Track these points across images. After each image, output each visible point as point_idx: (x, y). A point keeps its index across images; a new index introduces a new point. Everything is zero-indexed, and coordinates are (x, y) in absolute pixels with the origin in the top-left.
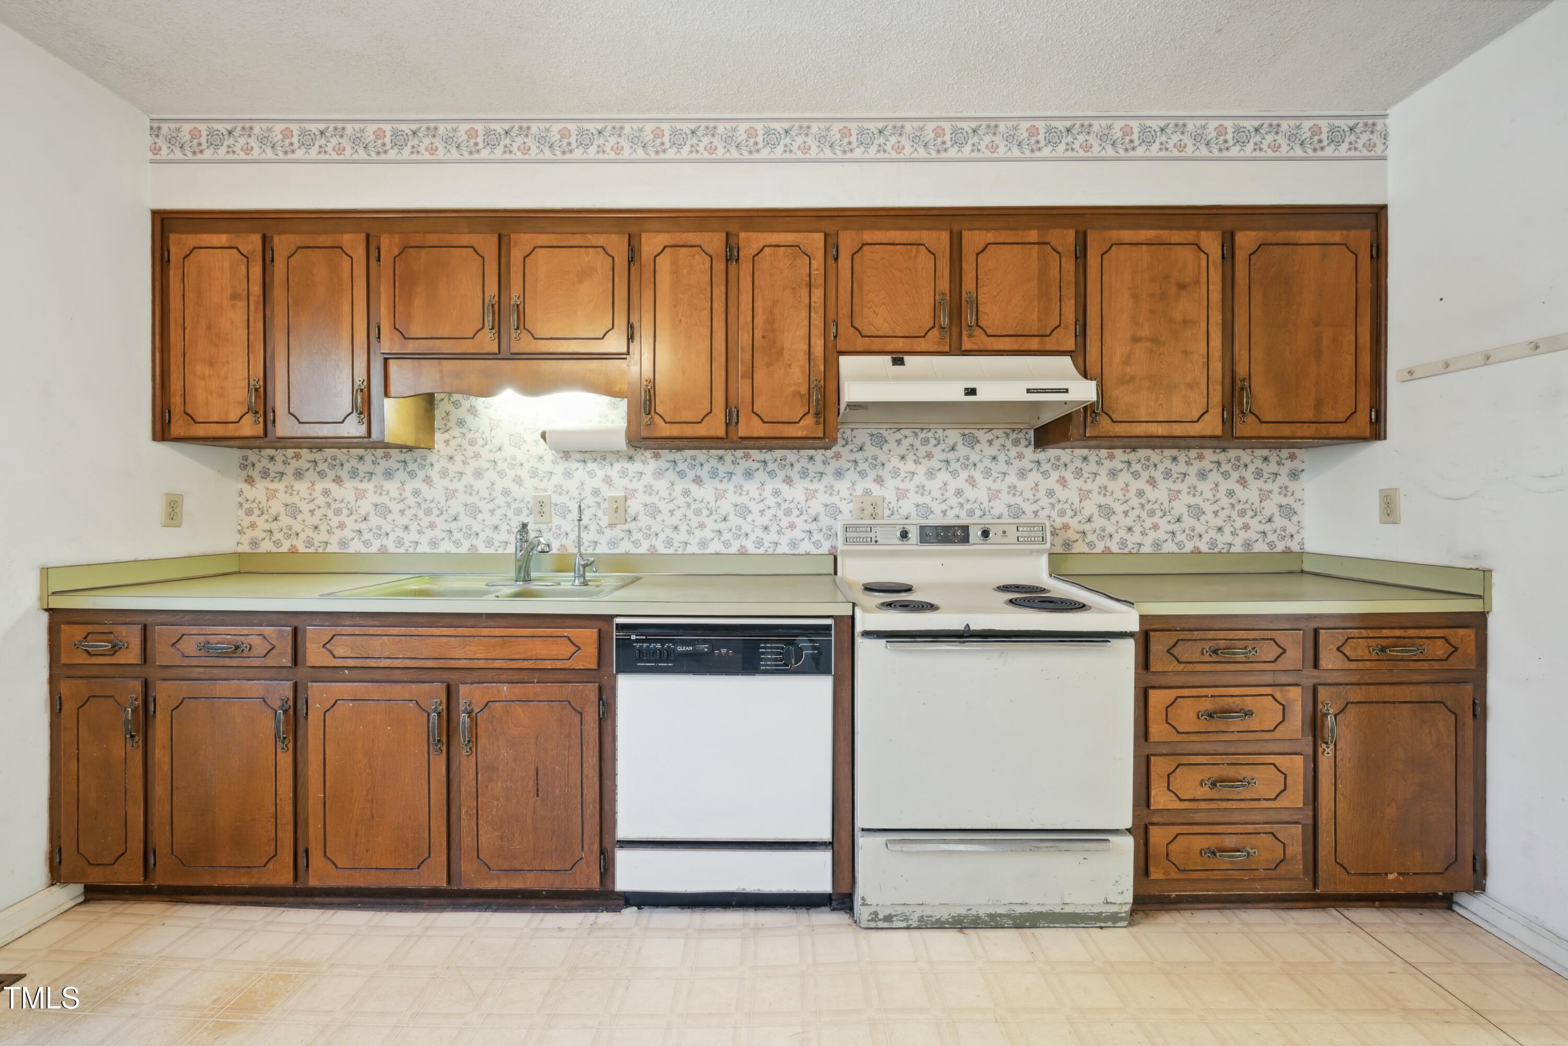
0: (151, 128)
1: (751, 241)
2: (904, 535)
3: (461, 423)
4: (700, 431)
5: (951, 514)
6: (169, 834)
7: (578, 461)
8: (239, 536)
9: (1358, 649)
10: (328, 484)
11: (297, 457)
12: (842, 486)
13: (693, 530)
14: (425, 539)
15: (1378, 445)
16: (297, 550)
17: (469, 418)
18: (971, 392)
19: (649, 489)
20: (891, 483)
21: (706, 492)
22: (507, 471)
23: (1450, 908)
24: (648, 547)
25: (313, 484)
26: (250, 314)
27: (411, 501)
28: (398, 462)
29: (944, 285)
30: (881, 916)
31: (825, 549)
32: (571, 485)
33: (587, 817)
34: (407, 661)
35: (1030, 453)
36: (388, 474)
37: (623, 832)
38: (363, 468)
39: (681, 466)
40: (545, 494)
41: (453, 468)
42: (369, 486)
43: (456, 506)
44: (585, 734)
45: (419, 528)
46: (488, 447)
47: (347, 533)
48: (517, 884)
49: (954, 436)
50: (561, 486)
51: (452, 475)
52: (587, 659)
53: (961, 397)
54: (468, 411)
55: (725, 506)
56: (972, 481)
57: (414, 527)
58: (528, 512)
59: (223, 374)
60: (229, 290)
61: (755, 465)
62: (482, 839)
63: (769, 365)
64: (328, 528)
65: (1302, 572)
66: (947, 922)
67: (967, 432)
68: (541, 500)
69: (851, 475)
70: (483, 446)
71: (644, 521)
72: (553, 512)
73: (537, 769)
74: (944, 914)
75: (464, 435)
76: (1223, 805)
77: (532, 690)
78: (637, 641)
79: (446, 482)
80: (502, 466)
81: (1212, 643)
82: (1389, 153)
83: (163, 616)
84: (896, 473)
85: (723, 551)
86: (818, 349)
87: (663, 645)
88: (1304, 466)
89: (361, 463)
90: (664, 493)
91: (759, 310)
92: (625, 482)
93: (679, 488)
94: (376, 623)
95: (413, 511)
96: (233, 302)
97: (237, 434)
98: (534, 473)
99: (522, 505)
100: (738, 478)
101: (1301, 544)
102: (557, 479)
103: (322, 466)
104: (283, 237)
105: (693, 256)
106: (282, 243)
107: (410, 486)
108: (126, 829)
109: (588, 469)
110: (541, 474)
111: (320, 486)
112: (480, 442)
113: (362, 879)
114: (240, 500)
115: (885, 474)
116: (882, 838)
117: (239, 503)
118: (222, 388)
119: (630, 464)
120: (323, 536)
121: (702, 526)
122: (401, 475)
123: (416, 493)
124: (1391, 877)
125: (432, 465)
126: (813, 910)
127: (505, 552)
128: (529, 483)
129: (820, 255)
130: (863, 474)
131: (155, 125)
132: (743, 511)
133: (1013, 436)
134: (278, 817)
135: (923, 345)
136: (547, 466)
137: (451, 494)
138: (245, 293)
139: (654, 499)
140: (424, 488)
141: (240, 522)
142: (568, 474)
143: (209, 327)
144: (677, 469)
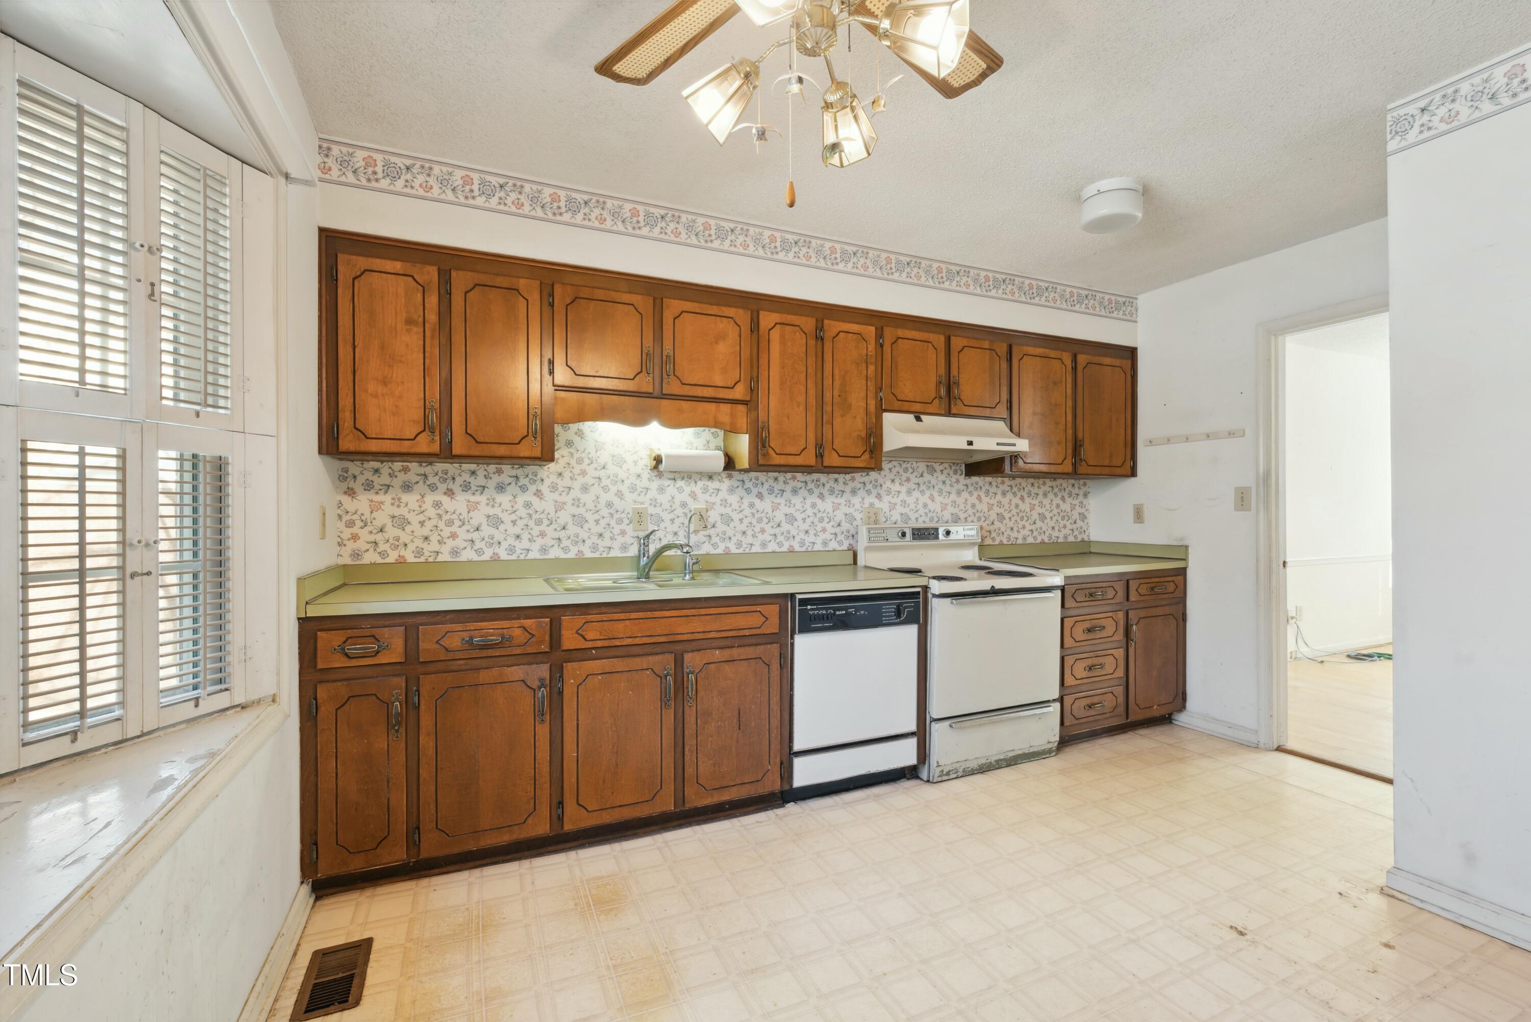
0: (320, 147)
1: (833, 326)
2: (904, 534)
3: (569, 444)
4: (798, 461)
5: (920, 520)
6: (433, 811)
7: (669, 479)
8: (339, 548)
9: (1144, 590)
10: (439, 496)
11: (405, 470)
12: (856, 500)
13: (757, 534)
14: (535, 547)
15: (1133, 479)
16: (405, 560)
17: (576, 439)
18: (970, 443)
19: (724, 503)
20: (886, 499)
21: (765, 505)
22: (611, 486)
23: (1171, 722)
24: (723, 548)
25: (423, 497)
26: (426, 339)
27: (523, 512)
28: (510, 477)
29: (942, 370)
30: (944, 773)
31: (845, 547)
32: (664, 499)
33: (772, 739)
34: (644, 638)
35: (963, 480)
36: (501, 488)
37: (797, 746)
38: (475, 482)
39: (748, 484)
40: (643, 506)
41: (562, 483)
42: (482, 499)
43: (564, 517)
44: (771, 680)
45: (530, 536)
46: (594, 465)
47: (459, 543)
48: (726, 796)
49: (922, 466)
50: (656, 500)
51: (561, 489)
52: (772, 626)
53: (965, 446)
54: (576, 433)
55: (779, 516)
56: (932, 498)
57: (525, 536)
58: (628, 521)
59: (397, 393)
60: (404, 315)
61: (800, 485)
62: (701, 769)
63: (842, 416)
64: (439, 538)
65: (1090, 553)
66: (976, 769)
67: (929, 464)
68: (640, 511)
69: (862, 493)
70: (589, 465)
71: (721, 527)
72: (649, 521)
73: (739, 710)
74: (974, 765)
75: (572, 454)
76: (1093, 679)
77: (735, 653)
78: (812, 610)
79: (555, 496)
80: (605, 482)
81: (1089, 590)
82: (1138, 319)
83: (424, 617)
84: (889, 492)
85: (778, 550)
86: (872, 408)
87: (827, 611)
88: (1090, 490)
89: (473, 478)
90: (736, 505)
91: (837, 377)
92: (706, 497)
93: (746, 502)
94: (618, 610)
95: (524, 522)
96: (408, 327)
97: (412, 451)
98: (633, 489)
99: (623, 515)
100: (788, 494)
101: (1089, 536)
102: (653, 493)
103: (432, 480)
104: (461, 272)
105: (795, 333)
106: (460, 280)
107: (522, 499)
108: (389, 814)
109: (677, 486)
110: (639, 490)
111: (430, 498)
112: (587, 461)
113: (608, 817)
114: (339, 512)
115: (882, 493)
116: (947, 723)
117: (339, 515)
118: (396, 406)
119: (710, 482)
120: (435, 546)
121: (763, 531)
122: (513, 489)
123: (528, 505)
124: (1155, 707)
125: (542, 480)
126: (898, 782)
127: (609, 556)
128: (629, 497)
129: (873, 341)
130: (869, 492)
131: (325, 145)
132: (791, 519)
133: (954, 468)
134: (537, 778)
135: (930, 409)
136: (645, 483)
137: (559, 507)
138: (421, 319)
139: (727, 510)
140: (535, 500)
141: (339, 534)
142: (661, 490)
143: (382, 347)
144: (745, 487)
